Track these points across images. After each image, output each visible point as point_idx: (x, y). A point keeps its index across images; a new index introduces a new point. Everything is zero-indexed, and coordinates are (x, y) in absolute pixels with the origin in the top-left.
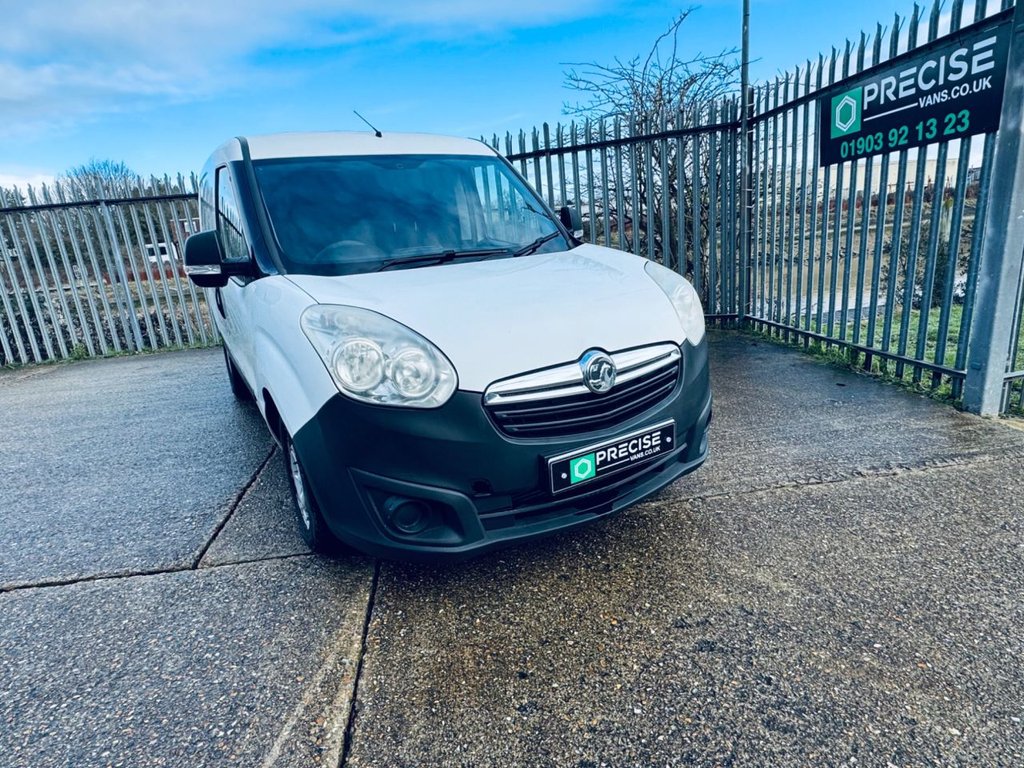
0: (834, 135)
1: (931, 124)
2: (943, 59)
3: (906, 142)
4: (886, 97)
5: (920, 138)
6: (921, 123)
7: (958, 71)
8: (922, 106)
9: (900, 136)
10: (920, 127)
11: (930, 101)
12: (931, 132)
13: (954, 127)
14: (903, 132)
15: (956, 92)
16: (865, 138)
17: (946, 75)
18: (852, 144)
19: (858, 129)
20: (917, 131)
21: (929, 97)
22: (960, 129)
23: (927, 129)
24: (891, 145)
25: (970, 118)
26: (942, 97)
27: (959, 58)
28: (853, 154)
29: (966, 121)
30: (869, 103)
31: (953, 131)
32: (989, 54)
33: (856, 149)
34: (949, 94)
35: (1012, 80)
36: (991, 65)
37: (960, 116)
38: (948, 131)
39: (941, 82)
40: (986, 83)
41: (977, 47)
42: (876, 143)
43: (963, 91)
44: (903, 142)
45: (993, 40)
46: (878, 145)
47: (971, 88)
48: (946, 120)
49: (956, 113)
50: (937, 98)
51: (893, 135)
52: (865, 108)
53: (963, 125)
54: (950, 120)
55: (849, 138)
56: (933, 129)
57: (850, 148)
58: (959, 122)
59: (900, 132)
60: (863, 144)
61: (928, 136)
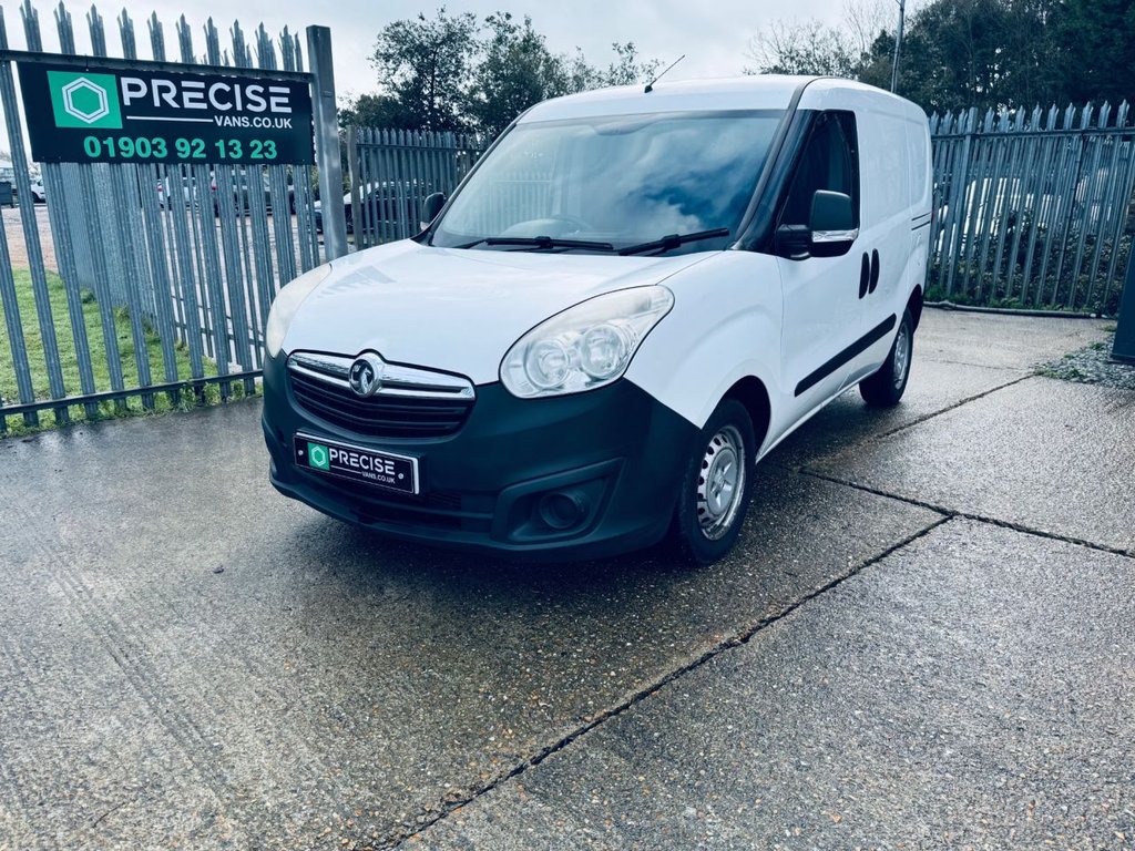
1: (235, 145)
2: (237, 87)
3: (204, 156)
4: (162, 100)
5: (223, 155)
6: (221, 142)
7: (258, 104)
8: (219, 124)
9: (193, 149)
11: (227, 121)
12: (236, 153)
13: (261, 152)
14: (198, 145)
15: (258, 122)
17: (244, 105)
18: (109, 142)
19: (119, 125)
21: (227, 118)
22: (267, 155)
23: (229, 149)
24: (180, 155)
27: (255, 92)
28: (112, 153)
29: (272, 149)
30: (131, 99)
31: (261, 156)
32: (286, 100)
33: (118, 150)
34: (251, 122)
35: (327, 132)
36: (289, 110)
37: (266, 144)
38: (255, 155)
39: (239, 108)
40: (286, 123)
41: (272, 89)
42: (154, 147)
43: (266, 123)
44: (197, 154)
45: (287, 90)
46: (160, 151)
47: (273, 123)
48: (252, 144)
51: (182, 145)
52: (127, 102)
53: (271, 153)
54: (256, 146)
55: (101, 134)
56: (238, 148)
57: (105, 148)
58: (265, 149)
59: (194, 144)
60: (130, 147)
61: (231, 154)
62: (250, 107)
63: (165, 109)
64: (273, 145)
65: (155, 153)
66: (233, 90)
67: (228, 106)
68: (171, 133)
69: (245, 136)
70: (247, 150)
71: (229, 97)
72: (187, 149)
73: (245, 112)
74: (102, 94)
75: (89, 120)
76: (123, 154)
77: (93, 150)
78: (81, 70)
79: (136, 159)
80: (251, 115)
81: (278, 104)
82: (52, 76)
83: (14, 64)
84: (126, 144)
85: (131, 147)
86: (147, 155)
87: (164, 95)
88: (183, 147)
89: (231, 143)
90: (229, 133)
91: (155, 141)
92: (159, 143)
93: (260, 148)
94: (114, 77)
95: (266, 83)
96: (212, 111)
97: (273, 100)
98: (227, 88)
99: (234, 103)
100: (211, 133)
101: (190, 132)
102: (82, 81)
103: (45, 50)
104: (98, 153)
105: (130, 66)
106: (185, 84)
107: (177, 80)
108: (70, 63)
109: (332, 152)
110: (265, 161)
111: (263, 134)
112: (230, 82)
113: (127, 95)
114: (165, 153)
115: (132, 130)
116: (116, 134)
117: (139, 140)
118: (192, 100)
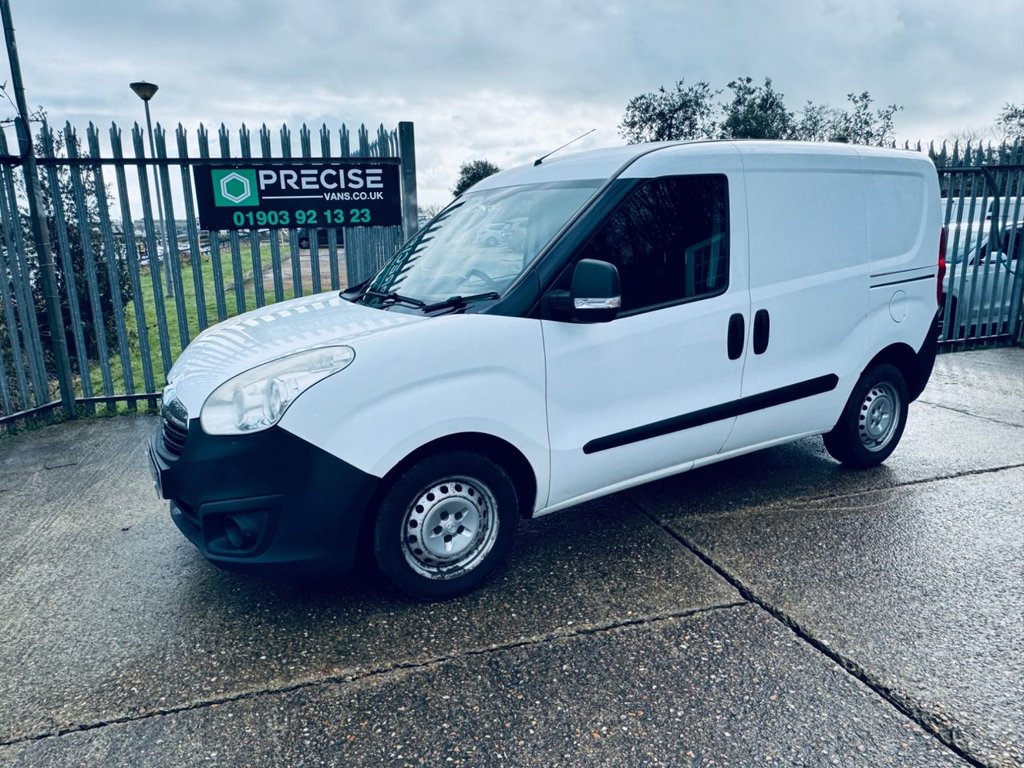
0: (219, 203)
2: (341, 172)
3: (316, 222)
4: (287, 185)
5: (329, 221)
7: (357, 183)
8: (327, 199)
9: (308, 217)
10: (328, 213)
11: (334, 196)
12: (339, 219)
13: (359, 217)
14: (311, 215)
15: (356, 196)
16: (267, 213)
19: (256, 203)
20: (326, 216)
22: (363, 219)
23: (334, 216)
24: (298, 222)
25: (371, 215)
26: (345, 196)
27: (355, 175)
28: (252, 223)
29: (368, 215)
32: (379, 178)
33: (255, 220)
34: (351, 196)
36: (381, 186)
37: (363, 211)
38: (354, 220)
39: (343, 186)
40: (379, 195)
41: (368, 171)
42: (281, 217)
43: (363, 196)
45: (380, 171)
46: (284, 220)
47: (368, 196)
48: (352, 212)
49: (360, 210)
50: (341, 196)
51: (300, 215)
52: (263, 187)
53: (366, 218)
54: (355, 214)
55: (245, 209)
56: (341, 216)
57: (247, 219)
58: (362, 215)
60: (264, 217)
61: (336, 220)
62: (351, 185)
63: (289, 190)
64: (368, 212)
65: (282, 222)
66: (338, 174)
67: (335, 185)
68: (291, 207)
69: (346, 206)
70: (348, 216)
71: (336, 179)
72: (304, 217)
73: (348, 189)
74: (246, 182)
75: (237, 200)
76: (259, 223)
77: (239, 220)
78: (233, 168)
79: (267, 225)
80: (352, 191)
81: (373, 182)
82: (215, 173)
83: (191, 167)
84: (261, 216)
85: (264, 219)
86: (276, 223)
87: (289, 181)
88: (301, 216)
89: (336, 212)
90: (334, 205)
91: (281, 213)
92: (284, 215)
93: (358, 214)
94: (254, 171)
95: (363, 168)
96: (322, 190)
97: (369, 179)
98: (334, 173)
99: (339, 183)
100: (321, 206)
101: (306, 205)
102: (234, 175)
103: (211, 156)
104: (242, 222)
105: (267, 162)
106: (303, 172)
107: (297, 170)
108: (227, 163)
109: (411, 216)
110: (361, 224)
111: (360, 204)
112: (337, 169)
113: (263, 183)
114: (288, 221)
115: (265, 206)
116: (254, 210)
117: (270, 213)
118: (308, 183)
